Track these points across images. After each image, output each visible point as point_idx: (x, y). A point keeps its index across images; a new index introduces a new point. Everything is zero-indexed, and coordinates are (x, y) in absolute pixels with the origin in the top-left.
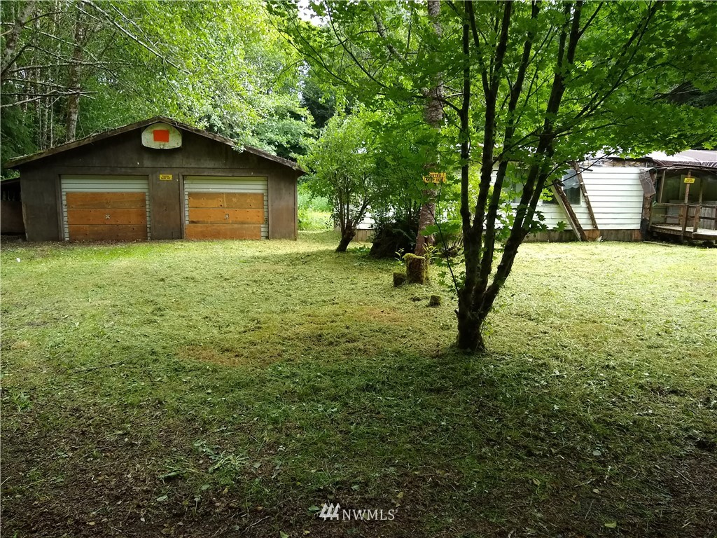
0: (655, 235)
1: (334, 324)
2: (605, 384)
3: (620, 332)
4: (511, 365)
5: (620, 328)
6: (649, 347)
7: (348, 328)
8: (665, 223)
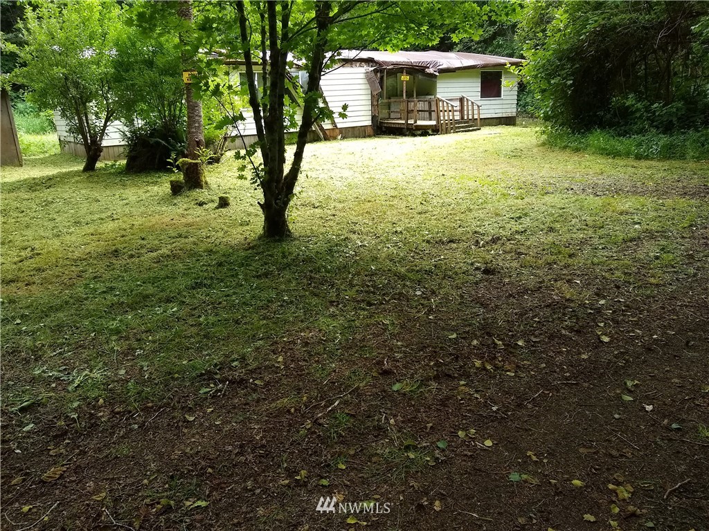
0: (384, 129)
1: (127, 238)
2: (400, 244)
3: (393, 206)
4: (319, 244)
5: (391, 203)
6: (420, 213)
7: (143, 239)
8: (389, 118)
